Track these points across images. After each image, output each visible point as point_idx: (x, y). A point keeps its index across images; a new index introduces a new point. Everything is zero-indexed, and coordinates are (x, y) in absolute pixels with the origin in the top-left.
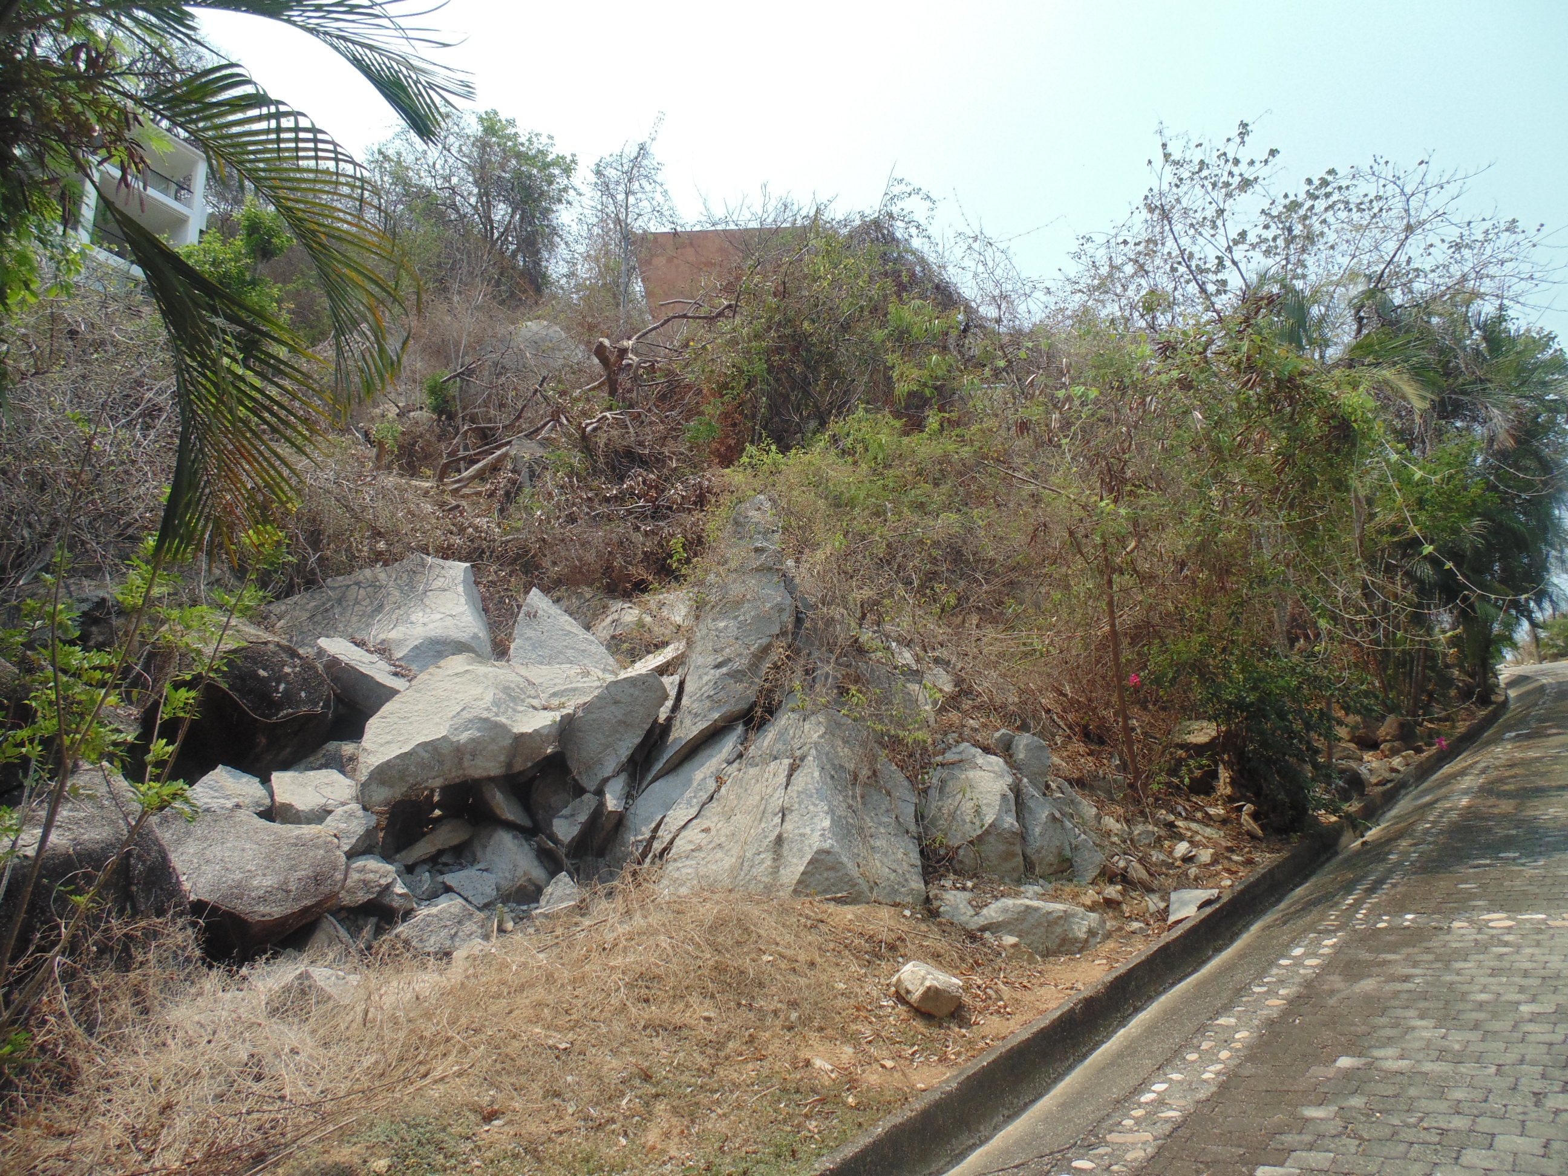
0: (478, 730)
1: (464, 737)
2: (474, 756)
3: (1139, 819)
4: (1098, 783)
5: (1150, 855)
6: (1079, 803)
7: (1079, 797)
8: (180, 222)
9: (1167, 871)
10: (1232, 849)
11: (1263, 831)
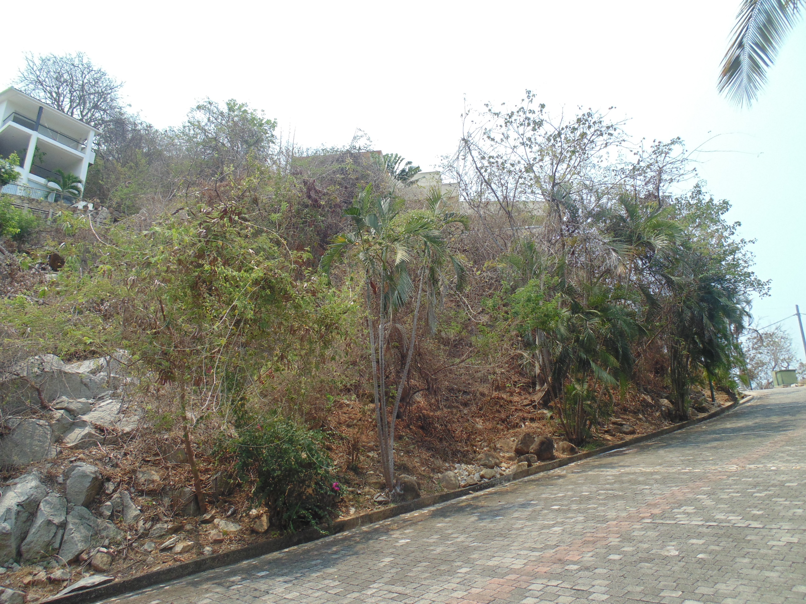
3: (166, 519)
4: (170, 493)
5: (143, 545)
6: (130, 508)
7: (132, 504)
8: (79, 160)
9: (139, 557)
10: (220, 542)
11: (269, 528)
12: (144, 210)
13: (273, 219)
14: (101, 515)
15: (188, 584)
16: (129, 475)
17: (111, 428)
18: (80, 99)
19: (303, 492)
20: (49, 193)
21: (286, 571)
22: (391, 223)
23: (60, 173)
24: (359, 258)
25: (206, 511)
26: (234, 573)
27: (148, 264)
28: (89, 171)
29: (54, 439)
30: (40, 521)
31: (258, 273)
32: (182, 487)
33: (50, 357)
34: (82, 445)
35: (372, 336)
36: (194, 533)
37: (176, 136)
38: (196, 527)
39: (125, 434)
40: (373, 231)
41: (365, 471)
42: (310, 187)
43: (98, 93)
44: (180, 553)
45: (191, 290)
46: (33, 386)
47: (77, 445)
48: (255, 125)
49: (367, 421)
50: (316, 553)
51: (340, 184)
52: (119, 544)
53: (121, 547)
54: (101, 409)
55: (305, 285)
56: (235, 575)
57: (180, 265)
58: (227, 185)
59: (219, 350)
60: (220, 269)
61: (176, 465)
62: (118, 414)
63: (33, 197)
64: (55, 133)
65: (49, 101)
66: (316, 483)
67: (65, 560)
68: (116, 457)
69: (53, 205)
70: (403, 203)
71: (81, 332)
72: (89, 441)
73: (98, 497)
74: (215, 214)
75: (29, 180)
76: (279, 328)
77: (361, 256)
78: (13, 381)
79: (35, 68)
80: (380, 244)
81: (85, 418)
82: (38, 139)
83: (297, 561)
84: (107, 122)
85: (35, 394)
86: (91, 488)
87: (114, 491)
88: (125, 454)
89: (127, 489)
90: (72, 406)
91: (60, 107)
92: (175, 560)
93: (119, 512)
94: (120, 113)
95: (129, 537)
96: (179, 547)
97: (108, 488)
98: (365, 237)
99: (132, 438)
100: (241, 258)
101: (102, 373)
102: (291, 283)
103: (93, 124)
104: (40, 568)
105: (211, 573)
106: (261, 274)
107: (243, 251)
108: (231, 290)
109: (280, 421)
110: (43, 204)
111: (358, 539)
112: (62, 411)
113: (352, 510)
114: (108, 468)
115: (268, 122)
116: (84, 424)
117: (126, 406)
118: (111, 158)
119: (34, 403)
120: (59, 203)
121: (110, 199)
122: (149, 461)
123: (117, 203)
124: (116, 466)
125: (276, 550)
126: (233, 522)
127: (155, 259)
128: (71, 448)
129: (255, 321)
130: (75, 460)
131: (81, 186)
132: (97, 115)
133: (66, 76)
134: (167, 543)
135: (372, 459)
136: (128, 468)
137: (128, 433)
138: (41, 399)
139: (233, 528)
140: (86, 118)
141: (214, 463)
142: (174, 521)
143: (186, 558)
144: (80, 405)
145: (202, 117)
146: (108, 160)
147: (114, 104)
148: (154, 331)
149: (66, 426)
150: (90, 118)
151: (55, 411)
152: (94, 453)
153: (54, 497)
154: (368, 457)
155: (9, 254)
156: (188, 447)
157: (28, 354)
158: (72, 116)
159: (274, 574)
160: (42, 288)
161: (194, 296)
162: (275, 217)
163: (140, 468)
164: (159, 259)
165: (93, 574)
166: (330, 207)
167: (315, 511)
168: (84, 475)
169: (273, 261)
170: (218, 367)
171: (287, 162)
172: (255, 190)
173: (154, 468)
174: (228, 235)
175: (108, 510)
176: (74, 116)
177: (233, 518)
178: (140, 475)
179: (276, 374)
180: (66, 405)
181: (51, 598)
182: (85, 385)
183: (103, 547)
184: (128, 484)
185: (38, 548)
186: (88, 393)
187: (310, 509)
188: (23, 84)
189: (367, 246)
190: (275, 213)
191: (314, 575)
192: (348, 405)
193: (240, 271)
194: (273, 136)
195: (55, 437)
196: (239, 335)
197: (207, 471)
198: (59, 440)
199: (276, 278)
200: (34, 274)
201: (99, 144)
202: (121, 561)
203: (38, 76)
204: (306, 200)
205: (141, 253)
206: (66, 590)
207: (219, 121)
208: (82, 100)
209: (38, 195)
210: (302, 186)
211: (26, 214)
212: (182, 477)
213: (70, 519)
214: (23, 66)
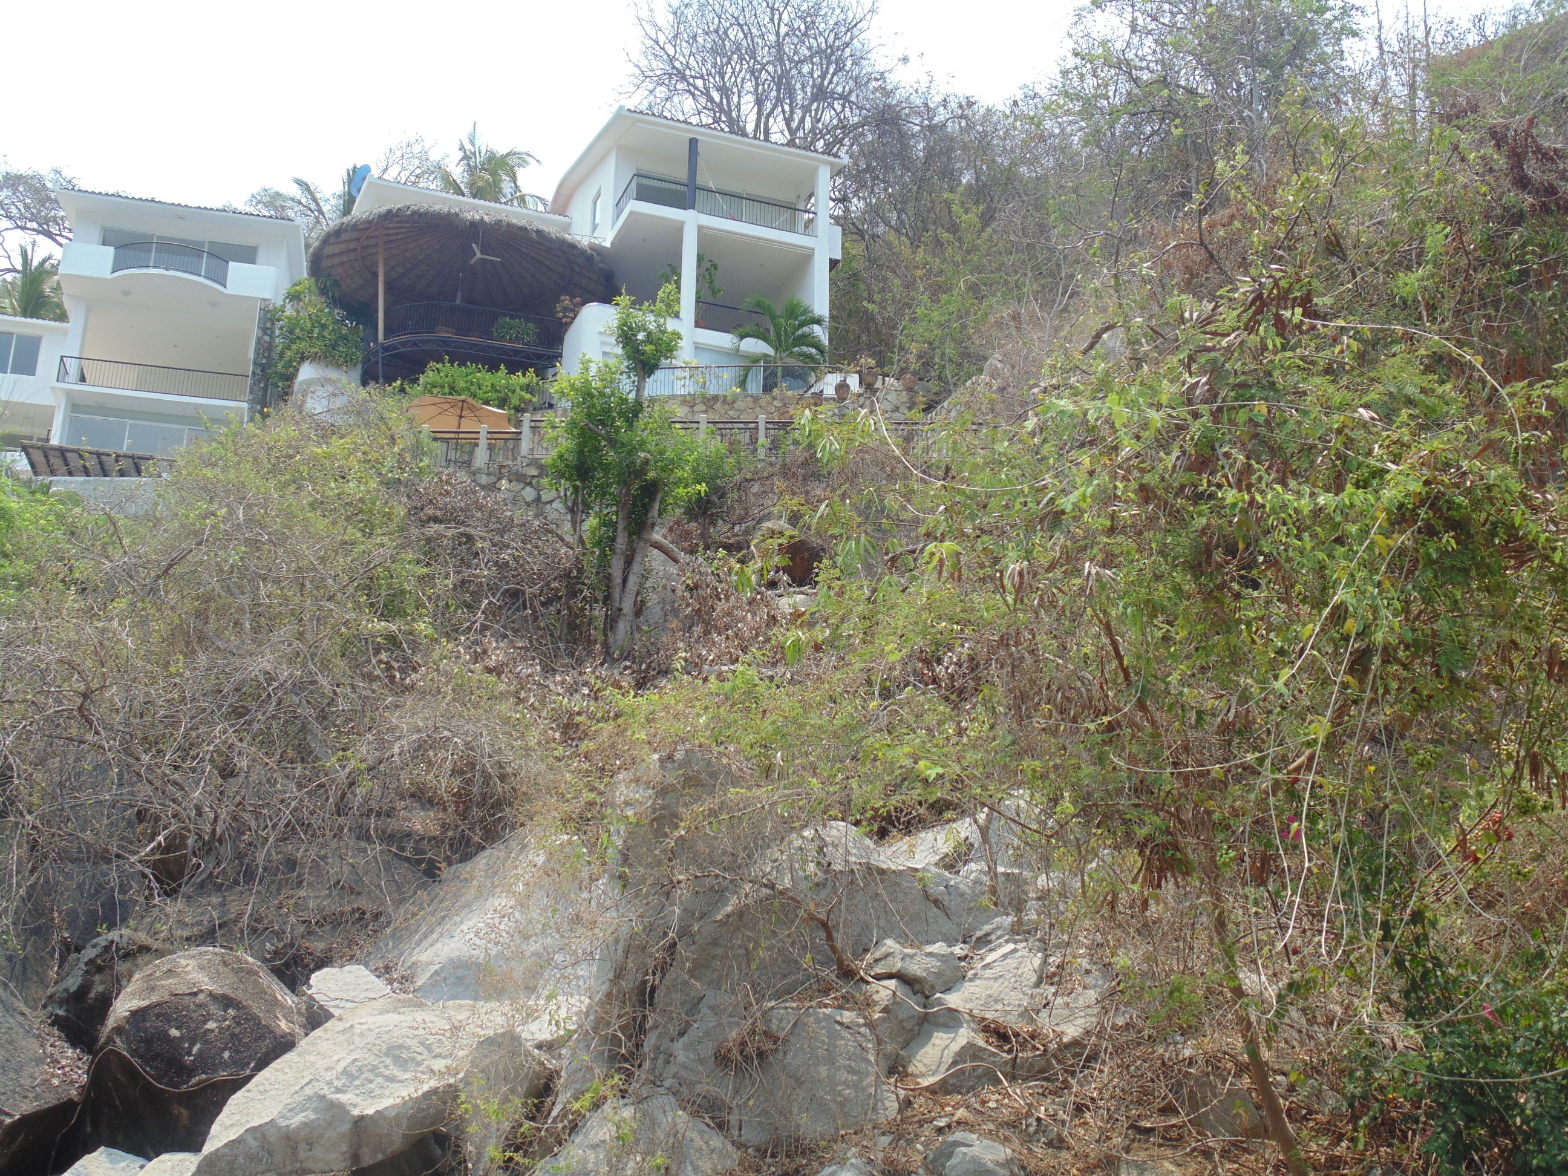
0: (315, 1110)
1: (296, 1121)
2: (311, 1145)
8: (806, 258)
12: (995, 360)
13: (1405, 292)
17: (1026, 1028)
18: (779, 86)
20: (748, 369)
23: (761, 309)
27: (1054, 518)
28: (833, 282)
29: (884, 1065)
31: (1402, 483)
33: (838, 830)
34: (960, 1081)
37: (1047, 109)
39: (1068, 1046)
42: (1518, 149)
43: (820, 52)
45: (1196, 578)
46: (811, 917)
47: (944, 1081)
54: (988, 973)
57: (1147, 501)
58: (1232, 217)
59: (1311, 758)
60: (1272, 495)
61: (1235, 1144)
62: (1037, 985)
63: (712, 391)
64: (737, 201)
65: (707, 119)
68: (1054, 1116)
69: (763, 402)
71: (907, 749)
72: (975, 1068)
74: (1229, 317)
75: (698, 348)
76: (1506, 660)
78: (764, 905)
79: (662, 39)
81: (953, 1000)
82: (700, 228)
84: (855, 127)
85: (820, 937)
88: (1079, 1109)
90: (917, 968)
91: (736, 128)
94: (882, 90)
99: (1088, 1059)
100: (1336, 442)
101: (972, 866)
102: (1524, 498)
103: (820, 144)
106: (1416, 487)
107: (1337, 420)
108: (1321, 556)
110: (739, 404)
112: (892, 983)
114: (1038, 1151)
116: (951, 1019)
117: (1053, 960)
118: (881, 229)
119: (821, 964)
120: (776, 391)
121: (902, 348)
122: (1151, 1130)
123: (920, 357)
124: (1058, 1144)
127: (1073, 497)
128: (932, 1090)
129: (1416, 647)
130: (949, 1126)
131: (820, 333)
132: (827, 117)
133: (734, 34)
136: (1094, 1151)
137: (1076, 1043)
138: (834, 950)
140: (800, 134)
141: (1353, 1140)
144: (934, 964)
146: (874, 236)
147: (867, 68)
148: (1106, 719)
149: (909, 1025)
150: (813, 128)
151: (875, 985)
152: (992, 1105)
155: (688, 558)
156: (1264, 1087)
157: (788, 826)
158: (767, 139)
160: (792, 636)
161: (1208, 596)
162: (1412, 281)
163: (1127, 1150)
164: (1084, 496)
169: (1445, 435)
170: (1313, 818)
171: (1412, 87)
172: (1328, 207)
173: (1169, 1152)
174: (1277, 376)
176: (773, 138)
179: (1520, 826)
180: (899, 965)
182: (936, 902)
186: (947, 927)
188: (642, 93)
190: (1409, 268)
193: (1339, 489)
194: (1347, 10)
195: (887, 1057)
196: (1373, 702)
198: (897, 1068)
199: (1469, 492)
200: (751, 602)
201: (844, 199)
203: (671, 60)
204: (1512, 196)
205: (1031, 487)
208: (784, 84)
209: (723, 383)
210: (1489, 150)
211: (703, 442)
214: (636, 44)
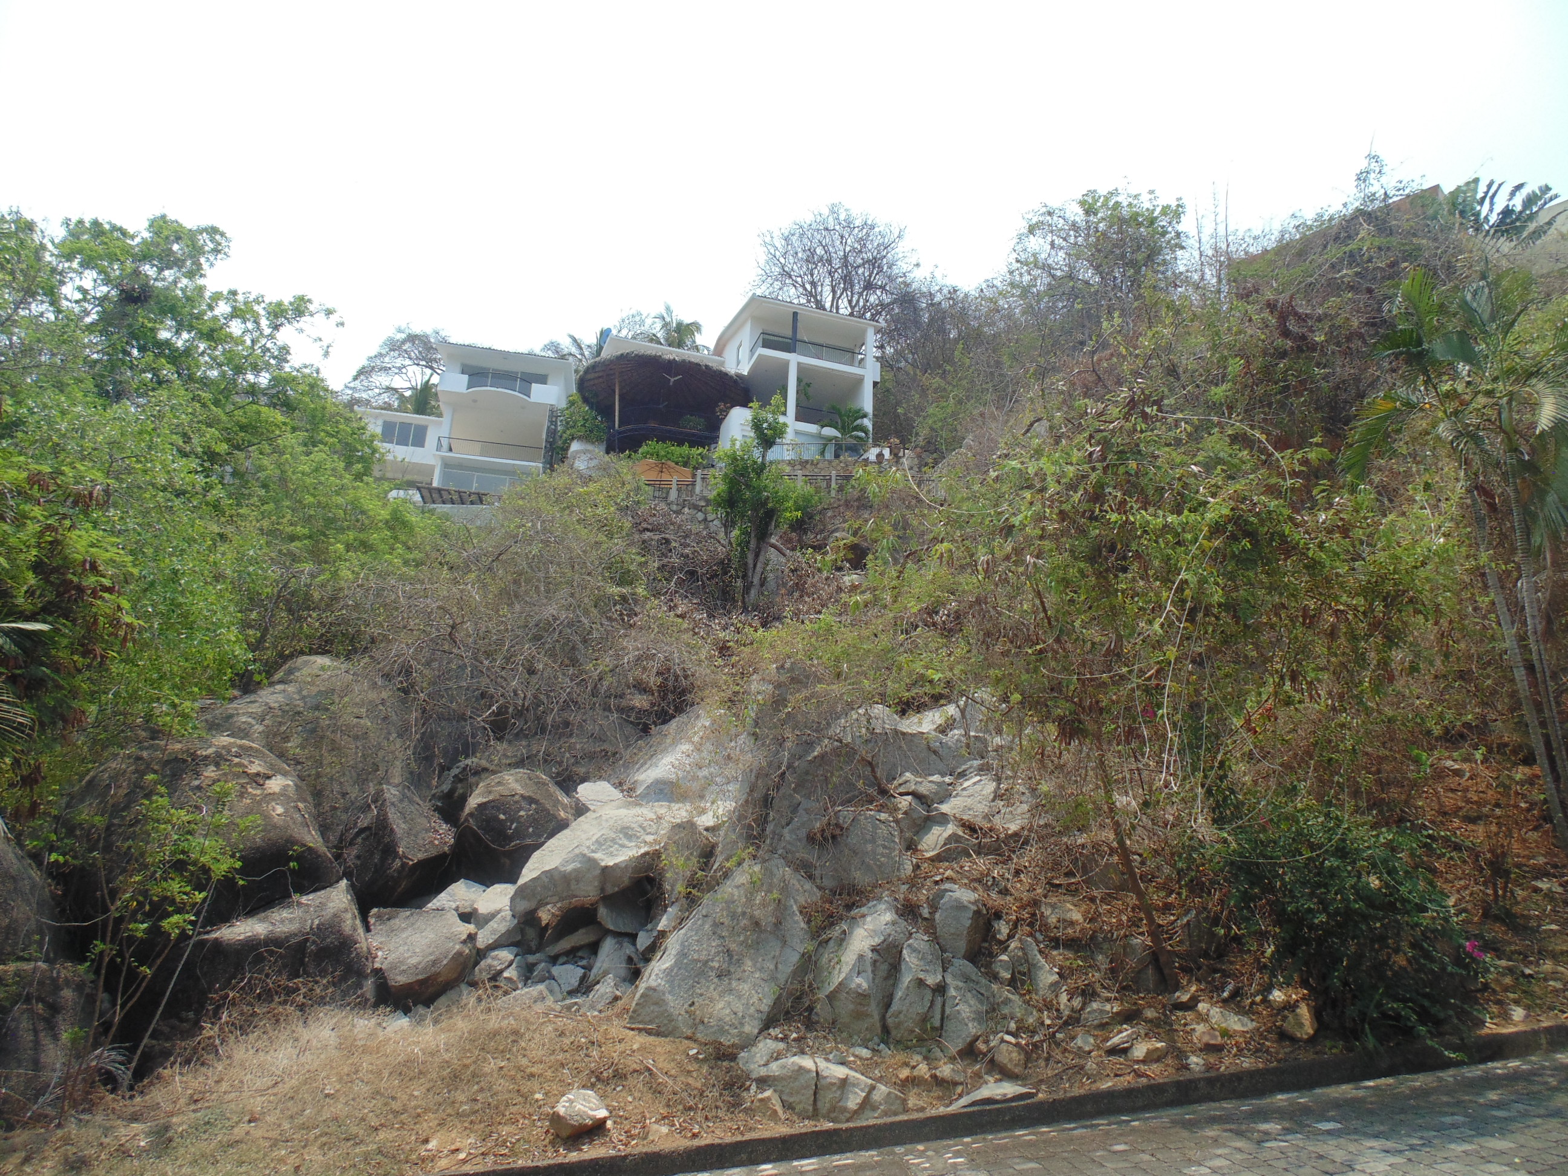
0: (580, 862)
1: (569, 868)
3: (1106, 994)
4: (1106, 946)
5: (1073, 1038)
6: (1041, 968)
7: (1043, 961)
8: (859, 381)
9: (1070, 1060)
10: (1217, 1049)
11: (1316, 1032)
12: (969, 440)
13: (1215, 398)
14: (995, 977)
15: (1174, 1122)
16: (1029, 909)
17: (986, 825)
18: (845, 281)
19: (1385, 963)
20: (825, 445)
21: (1382, 1128)
22: (1510, 338)
23: (835, 410)
24: (1438, 438)
25: (1177, 987)
26: (1263, 1115)
27: (1008, 530)
28: (875, 394)
29: (904, 844)
30: (906, 979)
31: (1218, 509)
32: (1126, 936)
33: (878, 710)
34: (948, 855)
35: (1502, 608)
36: (1161, 1027)
37: (1000, 293)
38: (1165, 1015)
39: (1011, 836)
40: (1463, 368)
41: (1533, 923)
42: (1283, 314)
43: (869, 261)
44: (1143, 1062)
45: (1092, 565)
46: (863, 759)
47: (939, 854)
48: (1140, 224)
49: (1517, 807)
50: (1445, 1099)
51: (1351, 288)
52: (1034, 1032)
53: (1036, 1038)
54: (965, 793)
55: (1323, 517)
56: (1266, 1120)
57: (1063, 520)
58: (1112, 355)
60: (1141, 517)
61: (1108, 895)
62: (993, 800)
63: (806, 458)
64: (820, 348)
65: (803, 301)
66: (1413, 946)
67: (953, 1050)
68: (1002, 876)
69: (834, 464)
70: (1527, 283)
71: (921, 663)
72: (957, 847)
73: (986, 945)
74: (1114, 411)
75: (797, 433)
76: (1277, 614)
77: (1444, 430)
78: (836, 752)
79: (778, 254)
80: (1489, 393)
81: (945, 808)
82: (799, 364)
83: (1403, 1111)
84: (888, 304)
85: (868, 771)
86: (974, 928)
87: (1010, 936)
88: (1017, 873)
89: (1031, 935)
90: (923, 789)
91: (820, 306)
92: (1138, 1074)
93: (1024, 974)
94: (904, 283)
95: (1048, 1022)
96: (1140, 1050)
97: (999, 931)
98: (1445, 387)
99: (1023, 843)
100: (1177, 485)
101: (956, 732)
102: (1290, 518)
103: (868, 315)
104: (919, 1058)
105: (1215, 1109)
106: (1226, 511)
107: (1178, 473)
108: (1170, 552)
109: (1309, 808)
110: (820, 465)
111: (1553, 1082)
112: (909, 798)
113: (1518, 1013)
114: (994, 895)
115: (1165, 210)
116: (943, 819)
117: (1003, 786)
118: (903, 364)
119: (868, 786)
120: (842, 458)
121: (914, 434)
122: (1060, 885)
123: (927, 438)
124: (1005, 892)
125: (1348, 1081)
126: (1236, 1014)
127: (1020, 517)
128: (932, 859)
129: (1226, 607)
130: (942, 880)
131: (868, 423)
132: (873, 299)
133: (820, 251)
134: (1116, 1040)
135: (1549, 896)
136: (1025, 896)
137: (1016, 834)
138: (875, 777)
139: (1237, 1023)
140: (857, 309)
141: (1179, 894)
142: (1122, 1000)
143: (1157, 1072)
144: (933, 786)
145: (1038, 244)
146: (899, 368)
147: (895, 270)
148: (1038, 647)
149: (918, 822)
150: (863, 307)
151: (899, 799)
152: (967, 869)
153: (920, 940)
154: (1537, 890)
155: (791, 553)
156: (1127, 862)
157: (850, 706)
158: (837, 312)
159: (1356, 1131)
160: (853, 599)
161: (1099, 575)
162: (1219, 392)
163: (1045, 897)
164: (1026, 517)
165: (1001, 1080)
166: (1338, 344)
167: (1422, 1006)
168: (960, 907)
169: (1243, 481)
171: (1219, 278)
172: (1169, 349)
173: (1070, 898)
174: (1142, 447)
175: (1007, 970)
176: (841, 311)
177: (1234, 1002)
178: (1047, 912)
179: (1282, 713)
180: (913, 787)
181: (942, 1110)
182: (935, 752)
183: (1008, 1033)
184: (1031, 925)
185: (910, 1024)
186: (941, 766)
187: (1410, 1000)
188: (766, 285)
189: (1451, 407)
190: (1217, 385)
191: (1459, 1148)
192: (1458, 773)
193: (1179, 513)
194: (1178, 234)
195: (906, 840)
197: (1167, 908)
198: (911, 846)
199: (1258, 514)
200: (827, 579)
201: (882, 347)
202: (1041, 1062)
203: (783, 266)
204: (1279, 342)
205: (995, 511)
206: (964, 1101)
207: (1072, 240)
208: (848, 280)
209: (811, 453)
210: (1266, 314)
211: (800, 487)
212: (1124, 918)
213: (949, 980)
214: (762, 257)
